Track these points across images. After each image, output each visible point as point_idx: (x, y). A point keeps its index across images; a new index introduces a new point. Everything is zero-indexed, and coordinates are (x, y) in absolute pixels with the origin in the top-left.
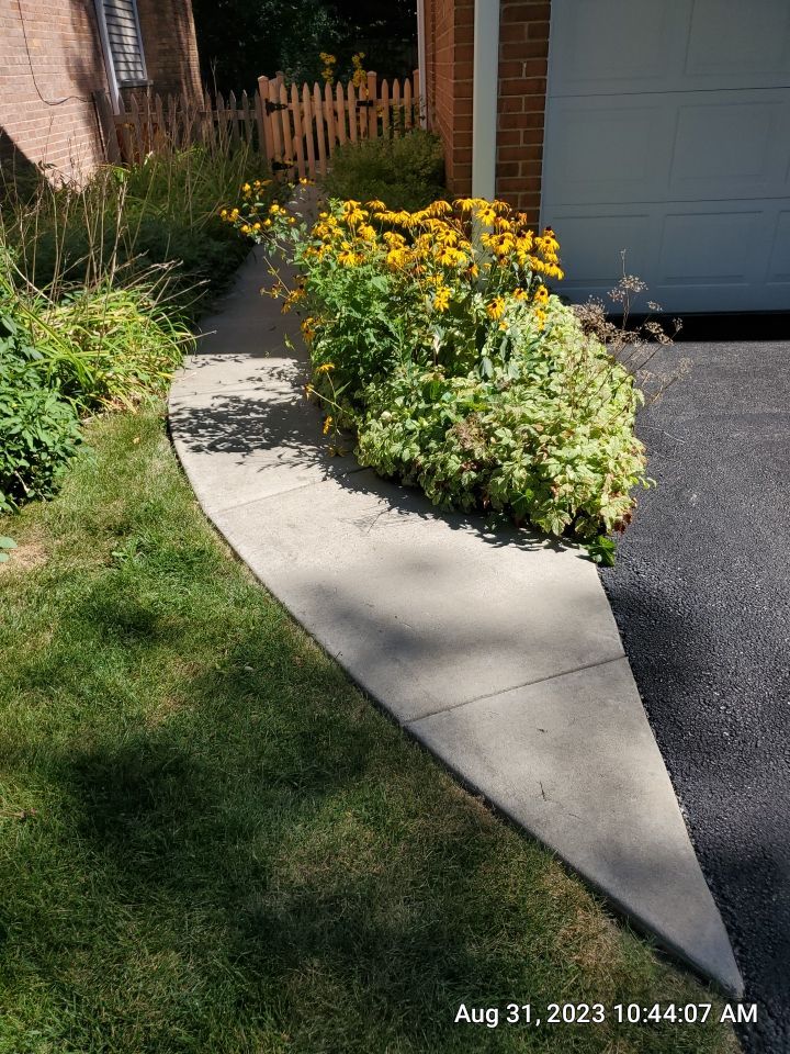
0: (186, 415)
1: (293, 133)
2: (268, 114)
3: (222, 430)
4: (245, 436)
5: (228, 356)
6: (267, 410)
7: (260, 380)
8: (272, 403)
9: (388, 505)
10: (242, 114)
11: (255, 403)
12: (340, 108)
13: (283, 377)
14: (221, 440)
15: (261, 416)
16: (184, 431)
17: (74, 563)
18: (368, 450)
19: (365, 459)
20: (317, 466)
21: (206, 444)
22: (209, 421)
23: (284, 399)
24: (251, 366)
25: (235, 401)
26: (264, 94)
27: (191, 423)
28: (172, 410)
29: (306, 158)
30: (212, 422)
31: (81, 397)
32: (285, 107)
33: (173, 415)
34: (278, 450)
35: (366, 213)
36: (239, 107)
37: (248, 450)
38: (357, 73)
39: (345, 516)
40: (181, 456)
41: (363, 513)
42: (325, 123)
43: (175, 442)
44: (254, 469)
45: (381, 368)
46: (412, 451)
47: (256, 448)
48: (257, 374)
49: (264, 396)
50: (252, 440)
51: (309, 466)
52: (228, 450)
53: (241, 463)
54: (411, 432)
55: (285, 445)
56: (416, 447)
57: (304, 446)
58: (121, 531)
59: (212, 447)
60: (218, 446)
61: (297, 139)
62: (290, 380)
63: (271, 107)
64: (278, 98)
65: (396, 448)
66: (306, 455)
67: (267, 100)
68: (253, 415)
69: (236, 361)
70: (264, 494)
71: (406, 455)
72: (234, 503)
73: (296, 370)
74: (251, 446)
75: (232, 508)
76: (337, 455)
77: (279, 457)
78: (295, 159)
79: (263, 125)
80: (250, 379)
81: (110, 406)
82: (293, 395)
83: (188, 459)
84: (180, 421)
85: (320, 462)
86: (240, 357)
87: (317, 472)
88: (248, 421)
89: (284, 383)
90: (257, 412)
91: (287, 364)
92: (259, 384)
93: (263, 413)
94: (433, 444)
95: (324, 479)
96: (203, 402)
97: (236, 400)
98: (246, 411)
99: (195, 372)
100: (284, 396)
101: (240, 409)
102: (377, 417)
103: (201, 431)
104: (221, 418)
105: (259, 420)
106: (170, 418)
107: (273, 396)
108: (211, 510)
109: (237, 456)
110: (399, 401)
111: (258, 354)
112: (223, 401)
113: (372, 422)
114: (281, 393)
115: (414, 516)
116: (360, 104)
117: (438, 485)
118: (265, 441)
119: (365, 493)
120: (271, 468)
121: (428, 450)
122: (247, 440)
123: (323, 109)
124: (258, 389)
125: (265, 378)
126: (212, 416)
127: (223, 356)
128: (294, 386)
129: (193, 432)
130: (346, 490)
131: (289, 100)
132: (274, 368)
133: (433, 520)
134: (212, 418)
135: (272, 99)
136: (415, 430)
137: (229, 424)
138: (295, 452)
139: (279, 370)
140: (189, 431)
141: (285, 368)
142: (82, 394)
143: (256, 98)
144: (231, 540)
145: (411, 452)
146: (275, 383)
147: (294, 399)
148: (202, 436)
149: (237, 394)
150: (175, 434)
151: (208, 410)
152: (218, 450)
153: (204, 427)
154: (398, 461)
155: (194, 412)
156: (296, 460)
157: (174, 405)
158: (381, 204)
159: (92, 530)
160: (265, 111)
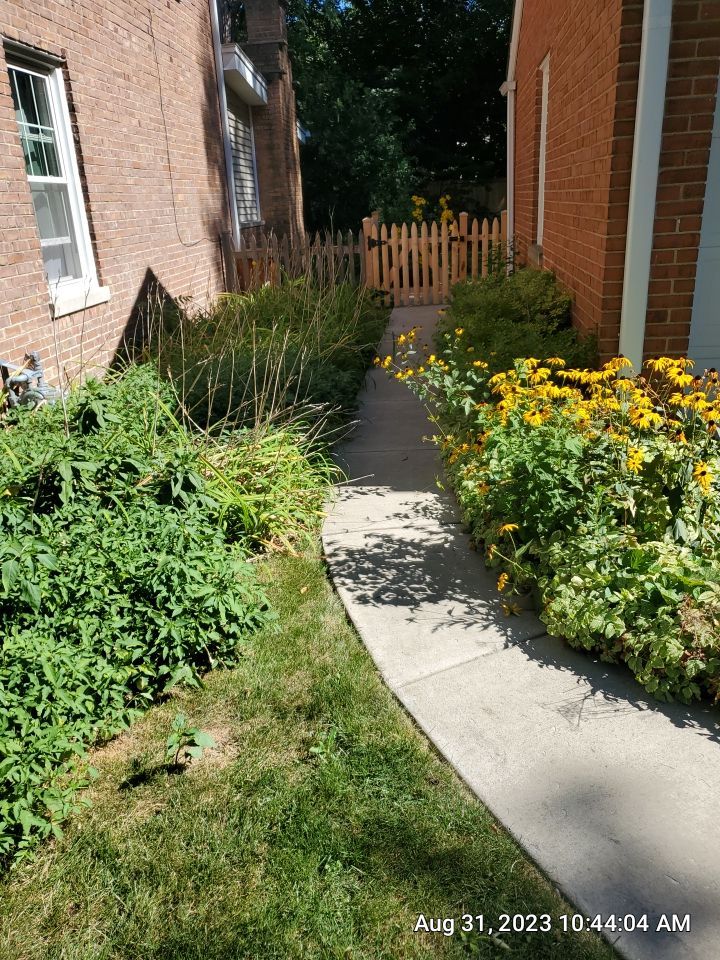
0: (342, 557)
1: (391, 265)
2: (370, 249)
3: (383, 576)
4: (408, 584)
5: (369, 488)
6: (422, 552)
7: (406, 516)
8: (425, 544)
9: (589, 687)
10: (347, 250)
11: (407, 544)
12: (434, 244)
13: (429, 515)
14: (385, 590)
15: (418, 560)
16: (345, 577)
17: (269, 759)
18: (559, 620)
19: (556, 628)
20: (493, 628)
21: (370, 593)
22: (367, 565)
23: (436, 540)
24: (395, 500)
25: (388, 541)
26: (367, 233)
27: (350, 567)
28: (328, 550)
29: (401, 286)
30: (371, 566)
31: (244, 538)
32: (385, 243)
33: (331, 555)
34: (445, 605)
35: (549, 372)
36: (345, 243)
37: (416, 603)
38: (445, 212)
39: (545, 700)
40: (349, 609)
41: (565, 696)
42: (420, 255)
43: (339, 589)
44: (427, 629)
45: (564, 526)
46: (616, 626)
47: (423, 600)
48: (403, 510)
49: (416, 536)
50: (416, 590)
51: (486, 627)
52: (396, 602)
53: (411, 620)
54: (613, 605)
55: (451, 598)
56: (620, 622)
57: (472, 600)
58: (312, 713)
59: (377, 598)
60: (383, 597)
61: (395, 270)
62: (436, 518)
63: (372, 243)
64: (380, 237)
65: (597, 622)
66: (478, 612)
67: (369, 237)
68: (409, 558)
69: (378, 494)
70: (446, 663)
71: (610, 632)
72: (416, 674)
73: (439, 506)
74: (417, 597)
75: (415, 681)
76: (512, 613)
77: (450, 612)
78: (392, 286)
79: (365, 260)
80: (397, 515)
81: (270, 546)
82: (443, 535)
83: (357, 612)
84: (338, 563)
85: (496, 622)
86: (381, 489)
87: (494, 636)
88: (406, 566)
89: (432, 521)
90: (414, 556)
91: (428, 498)
92: (407, 522)
93: (419, 556)
94: (641, 621)
95: (506, 647)
96: (357, 542)
97: (388, 539)
98: (400, 553)
99: (341, 507)
100: (435, 537)
101: (395, 551)
102: (567, 580)
103: (363, 577)
104: (378, 561)
105: (418, 565)
106: (329, 560)
107: (425, 536)
108: (395, 683)
109: (404, 610)
110: (591, 566)
111: (399, 487)
112: (376, 541)
113: (562, 587)
114: (431, 533)
115: (624, 704)
116: (453, 239)
117: (656, 672)
118: (429, 592)
119: (558, 668)
120: (445, 627)
121: (635, 628)
122: (412, 589)
123: (418, 244)
124: (406, 527)
125: (411, 514)
126: (369, 558)
127: (365, 489)
128: (442, 525)
129: (354, 577)
130: (535, 663)
131: (389, 236)
132: (418, 504)
133: (649, 712)
134: (371, 561)
135: (375, 237)
136: (618, 603)
137: (389, 569)
138: (463, 607)
139: (423, 505)
140: (349, 576)
141: (429, 503)
142: (245, 535)
143: (360, 236)
144: (427, 728)
145: (614, 628)
146: (421, 521)
147: (446, 541)
148: (364, 583)
149: (388, 533)
150: (337, 580)
151: (362, 552)
152: (384, 603)
153: (365, 571)
154: (598, 636)
155: (350, 553)
156: (469, 618)
157: (329, 544)
158: (562, 362)
159: (281, 713)
160: (367, 247)
